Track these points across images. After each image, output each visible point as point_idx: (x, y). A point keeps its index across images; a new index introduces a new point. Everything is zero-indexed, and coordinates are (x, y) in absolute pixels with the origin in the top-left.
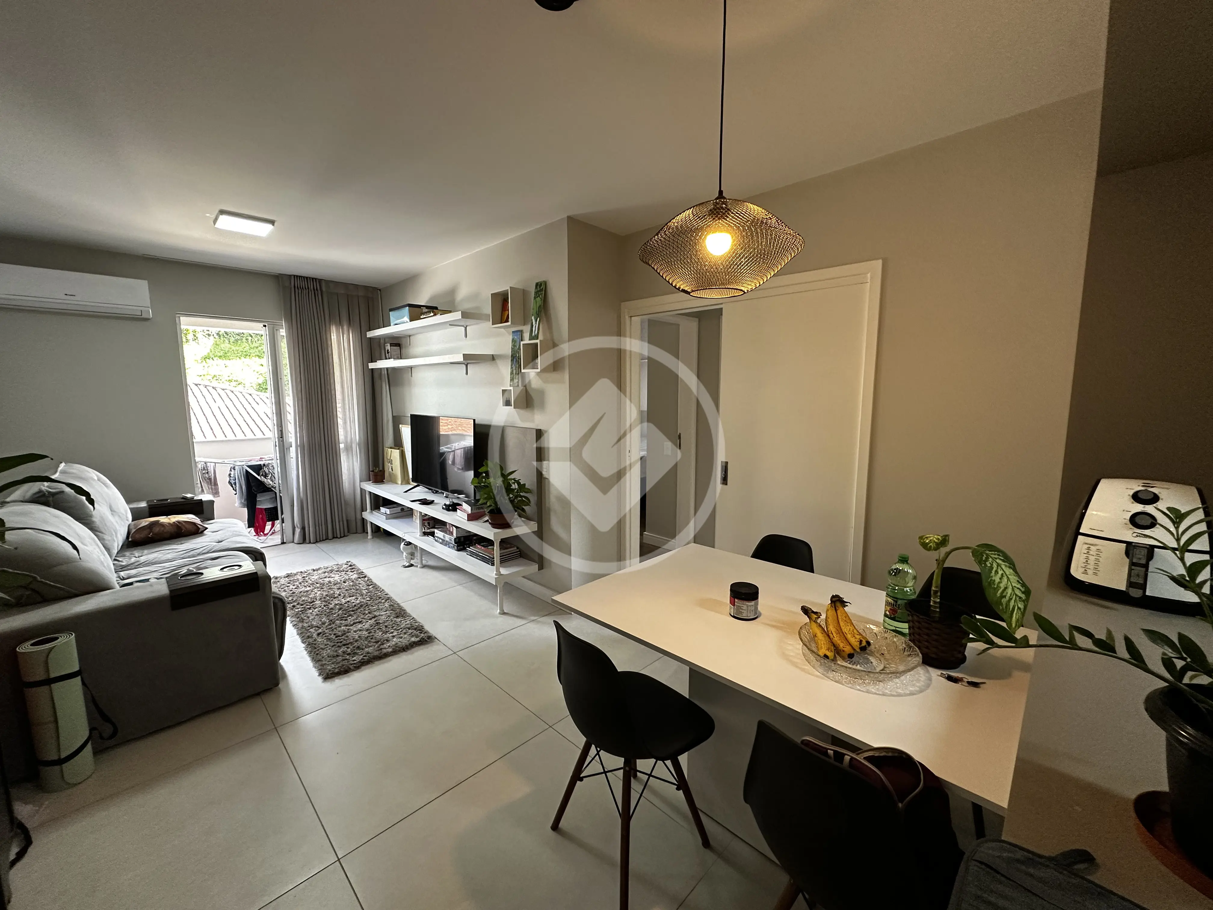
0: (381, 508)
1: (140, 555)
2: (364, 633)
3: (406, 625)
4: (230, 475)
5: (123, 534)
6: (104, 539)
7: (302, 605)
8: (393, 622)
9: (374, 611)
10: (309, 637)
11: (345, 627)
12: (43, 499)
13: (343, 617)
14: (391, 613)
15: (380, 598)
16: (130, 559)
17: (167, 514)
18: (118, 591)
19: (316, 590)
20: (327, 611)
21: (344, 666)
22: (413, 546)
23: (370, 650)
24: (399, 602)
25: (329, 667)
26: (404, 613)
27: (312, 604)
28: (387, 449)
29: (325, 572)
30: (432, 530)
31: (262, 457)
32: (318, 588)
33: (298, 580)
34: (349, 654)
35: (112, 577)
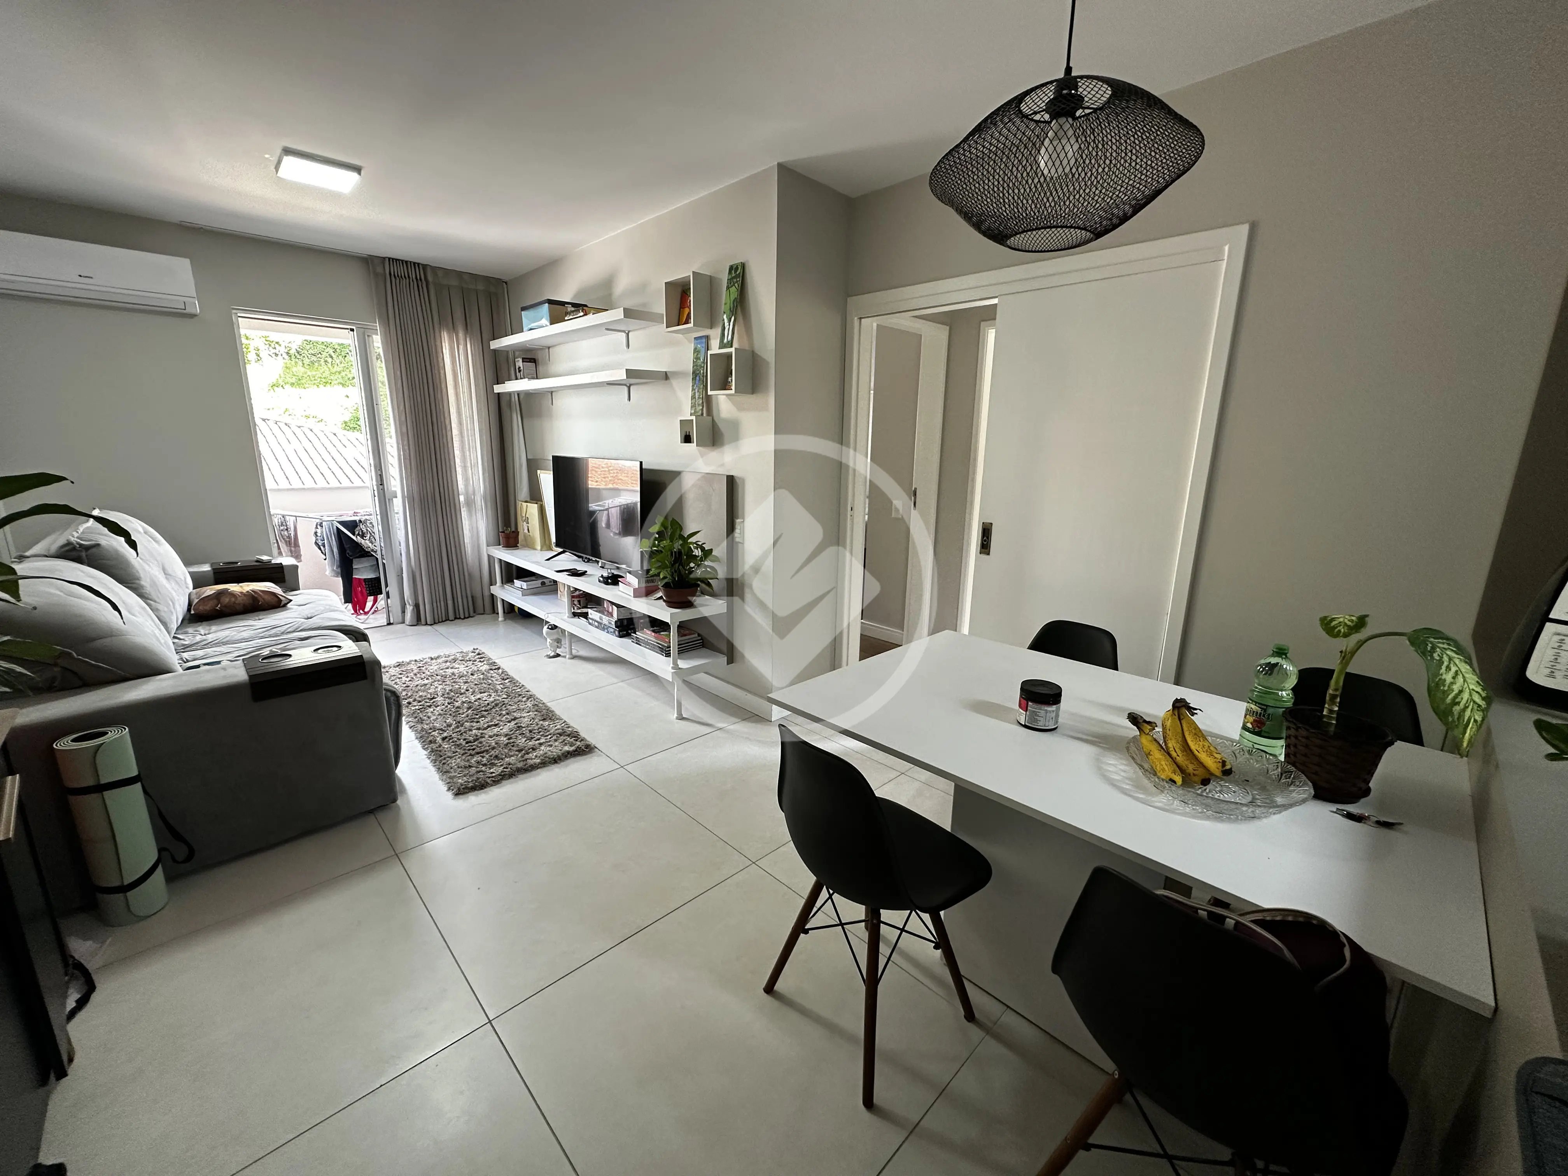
0: (515, 581)
1: (207, 632)
2: (502, 739)
3: (556, 730)
4: (316, 533)
5: (182, 605)
6: (158, 610)
7: (420, 702)
8: (539, 726)
9: (514, 712)
10: (431, 742)
11: (477, 731)
12: (74, 554)
13: (474, 719)
14: (535, 715)
15: (520, 695)
16: (194, 636)
17: (238, 581)
18: (182, 675)
19: (436, 683)
20: (453, 709)
21: (481, 780)
22: (560, 630)
23: (512, 760)
24: (545, 702)
25: (460, 781)
26: (553, 715)
27: (432, 701)
28: (520, 502)
29: (446, 662)
30: (585, 610)
31: (356, 511)
32: (439, 681)
33: (412, 671)
34: (485, 765)
35: (173, 658)
